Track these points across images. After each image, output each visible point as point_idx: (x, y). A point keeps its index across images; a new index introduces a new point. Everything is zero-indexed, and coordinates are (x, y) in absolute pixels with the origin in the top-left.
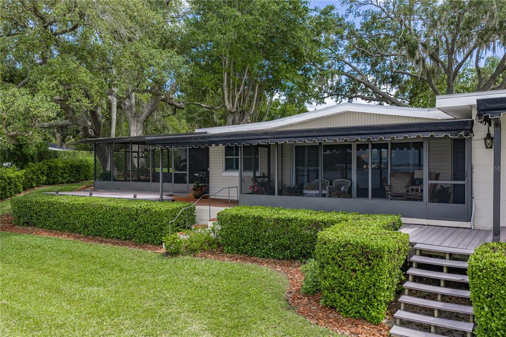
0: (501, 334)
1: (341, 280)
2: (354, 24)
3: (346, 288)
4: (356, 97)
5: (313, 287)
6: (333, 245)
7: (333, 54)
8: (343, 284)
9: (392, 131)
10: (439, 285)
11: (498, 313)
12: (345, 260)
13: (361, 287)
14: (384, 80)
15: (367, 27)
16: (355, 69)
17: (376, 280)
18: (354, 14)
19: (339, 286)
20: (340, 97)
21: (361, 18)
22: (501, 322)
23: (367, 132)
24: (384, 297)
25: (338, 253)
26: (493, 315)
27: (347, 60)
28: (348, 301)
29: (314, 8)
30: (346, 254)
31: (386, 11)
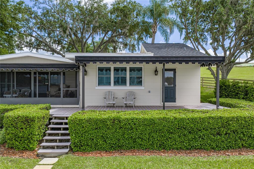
0: (79, 144)
1: (16, 134)
2: (37, 12)
3: (19, 137)
4: (40, 48)
5: (3, 141)
6: (11, 118)
7: (26, 25)
8: (17, 135)
9: (46, 66)
10: (61, 130)
11: (78, 136)
12: (17, 124)
13: (25, 135)
14: (55, 42)
15: (44, 15)
16: (38, 35)
17: (32, 131)
18: (37, 7)
19: (15, 137)
20: (31, 48)
21: (41, 10)
22: (79, 139)
23: (35, 66)
24: (36, 138)
25: (14, 122)
26: (76, 137)
27: (34, 29)
28: (20, 143)
29: (12, 1)
30: (18, 121)
31: (53, 9)
